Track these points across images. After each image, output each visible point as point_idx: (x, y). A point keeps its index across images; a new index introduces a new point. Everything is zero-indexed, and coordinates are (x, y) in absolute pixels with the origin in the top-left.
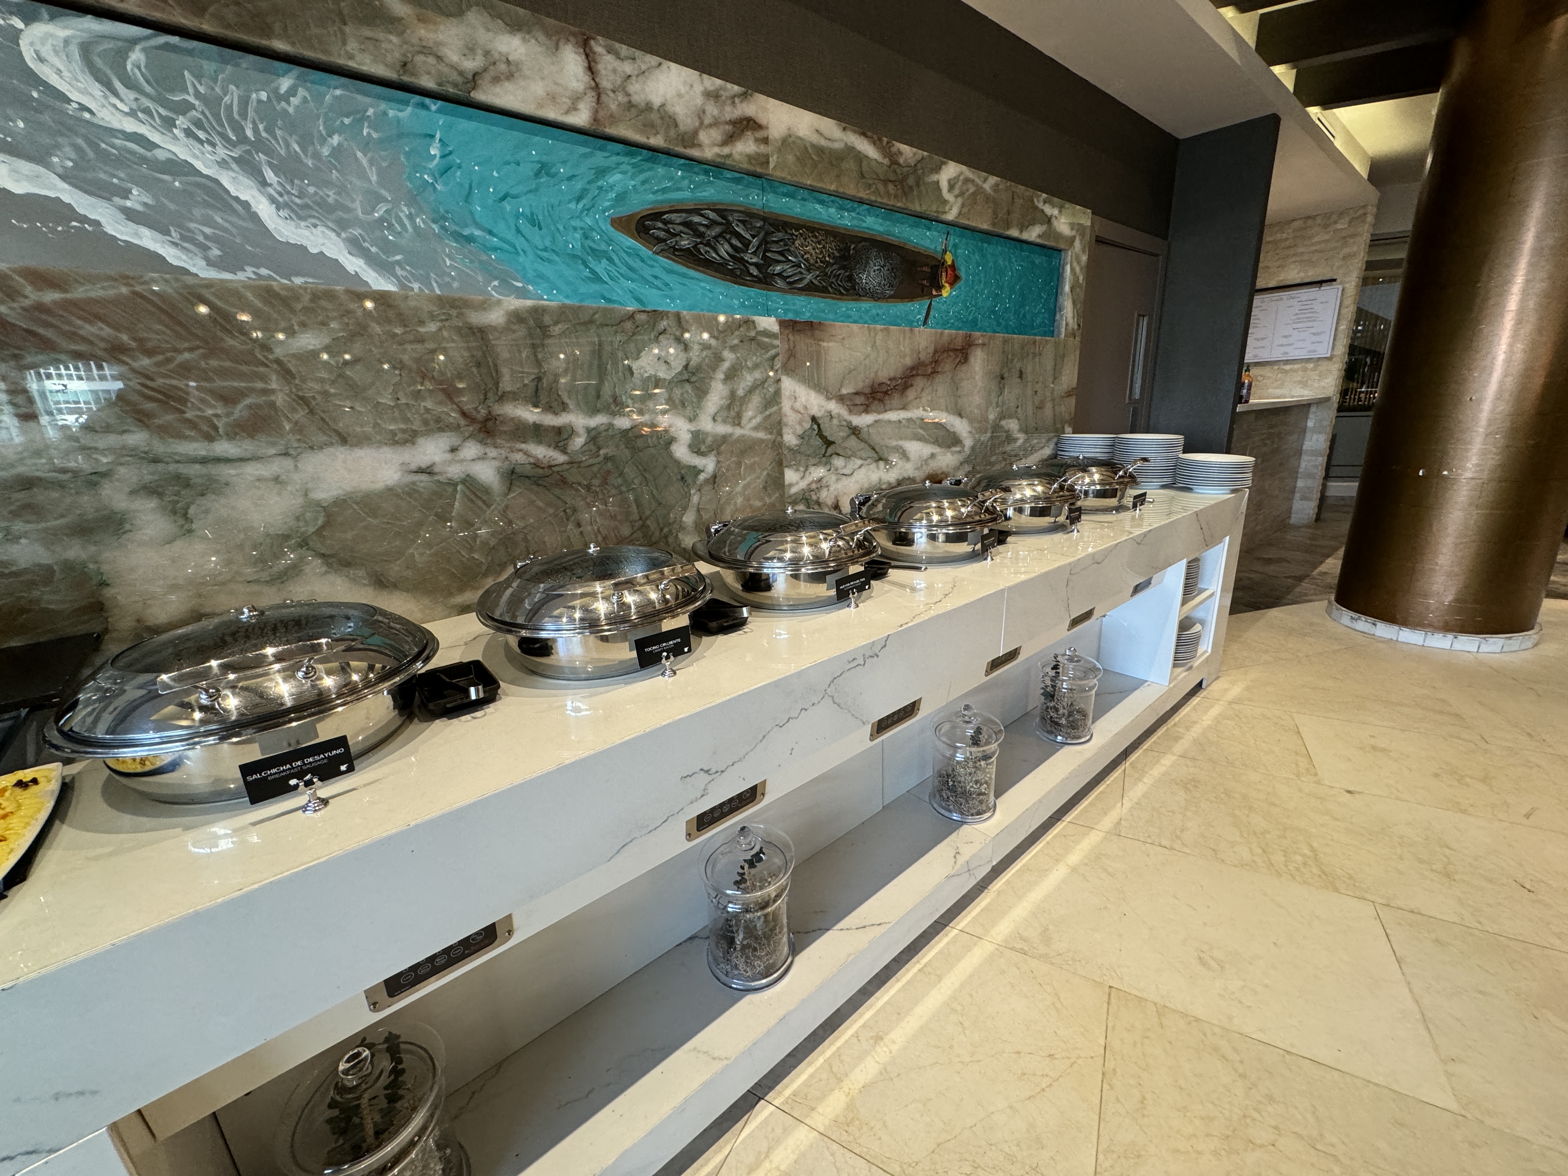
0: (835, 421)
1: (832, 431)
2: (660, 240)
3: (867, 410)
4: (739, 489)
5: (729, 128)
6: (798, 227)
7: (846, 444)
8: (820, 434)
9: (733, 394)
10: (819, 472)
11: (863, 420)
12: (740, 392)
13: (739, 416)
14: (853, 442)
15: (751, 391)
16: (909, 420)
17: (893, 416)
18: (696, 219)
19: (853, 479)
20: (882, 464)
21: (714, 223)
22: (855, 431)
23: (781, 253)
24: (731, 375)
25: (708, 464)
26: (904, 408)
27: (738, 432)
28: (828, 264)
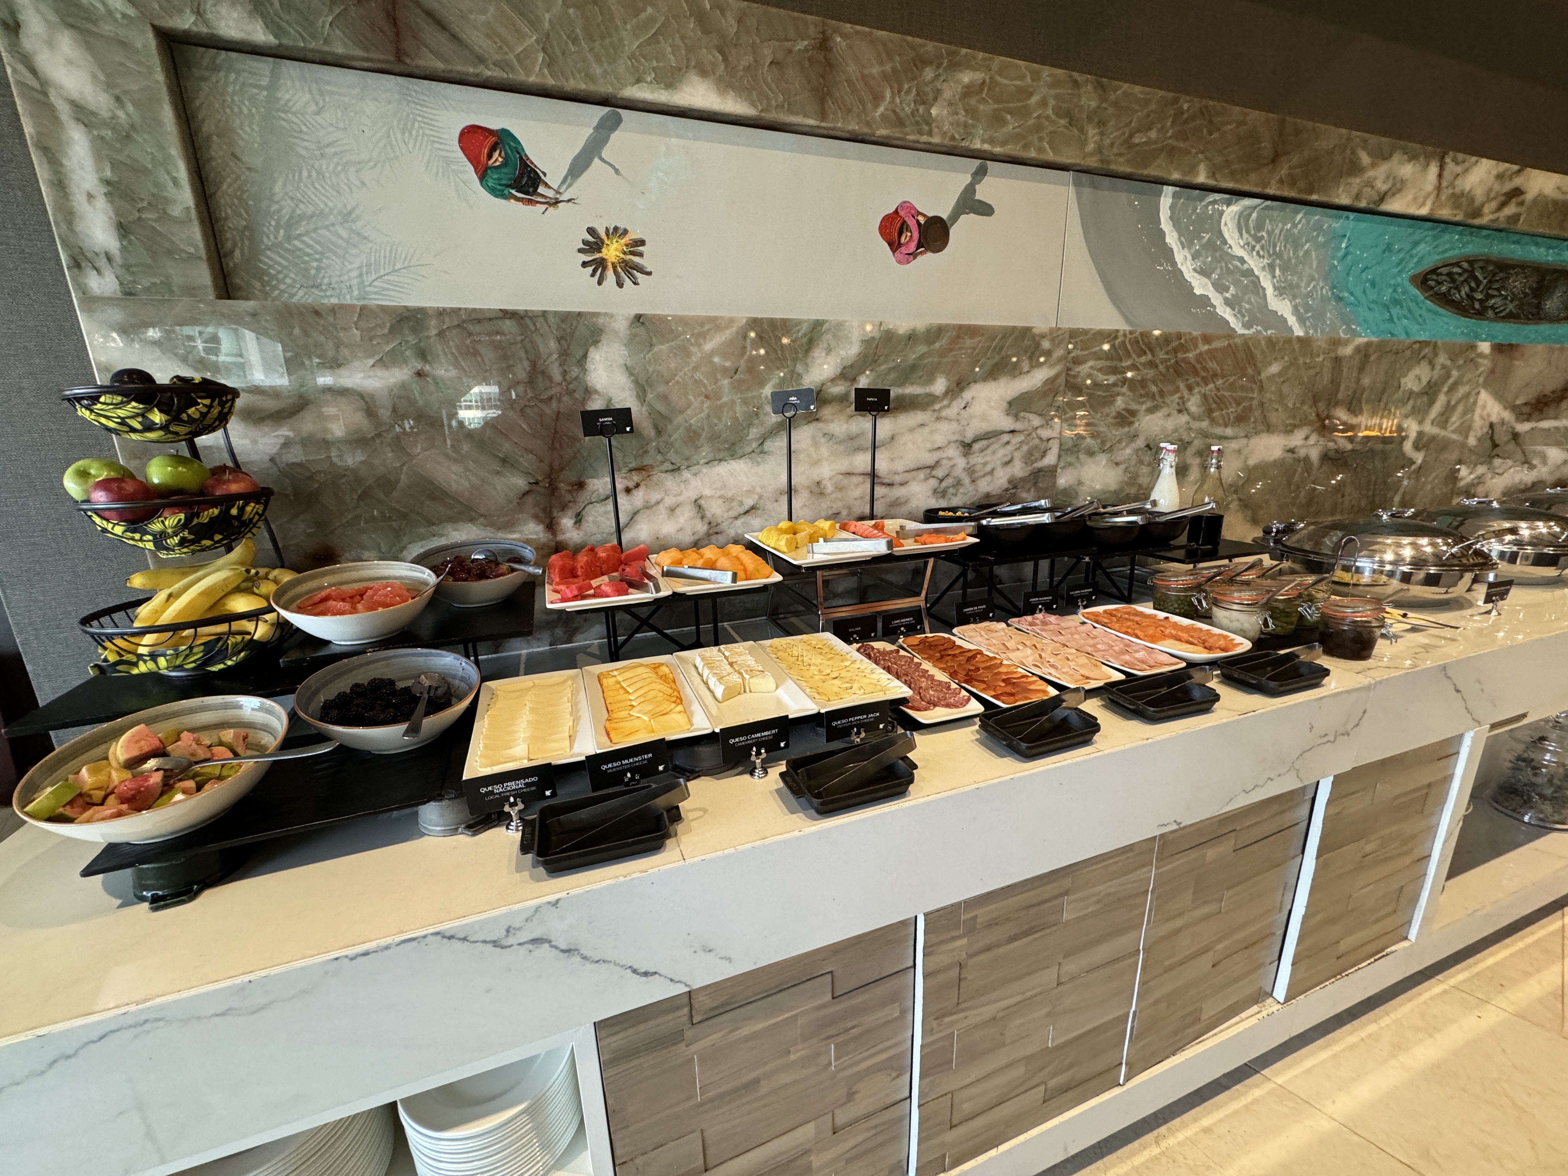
0: (1505, 428)
1: (1502, 437)
2: (1432, 288)
3: (1528, 418)
4: (1430, 479)
5: (1503, 198)
6: (1513, 267)
7: (1506, 448)
8: (1492, 438)
9: (1449, 402)
10: (1481, 470)
11: (1523, 427)
12: (1453, 403)
13: (1446, 422)
14: (1512, 446)
15: (1458, 403)
16: (1557, 429)
17: (1545, 424)
18: (1456, 270)
19: (1503, 477)
20: (1526, 466)
21: (1465, 271)
22: (1515, 436)
23: (1498, 289)
24: (1452, 389)
25: (1419, 458)
26: (1556, 418)
27: (1443, 433)
28: (1526, 294)
